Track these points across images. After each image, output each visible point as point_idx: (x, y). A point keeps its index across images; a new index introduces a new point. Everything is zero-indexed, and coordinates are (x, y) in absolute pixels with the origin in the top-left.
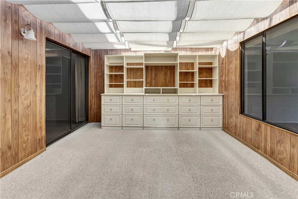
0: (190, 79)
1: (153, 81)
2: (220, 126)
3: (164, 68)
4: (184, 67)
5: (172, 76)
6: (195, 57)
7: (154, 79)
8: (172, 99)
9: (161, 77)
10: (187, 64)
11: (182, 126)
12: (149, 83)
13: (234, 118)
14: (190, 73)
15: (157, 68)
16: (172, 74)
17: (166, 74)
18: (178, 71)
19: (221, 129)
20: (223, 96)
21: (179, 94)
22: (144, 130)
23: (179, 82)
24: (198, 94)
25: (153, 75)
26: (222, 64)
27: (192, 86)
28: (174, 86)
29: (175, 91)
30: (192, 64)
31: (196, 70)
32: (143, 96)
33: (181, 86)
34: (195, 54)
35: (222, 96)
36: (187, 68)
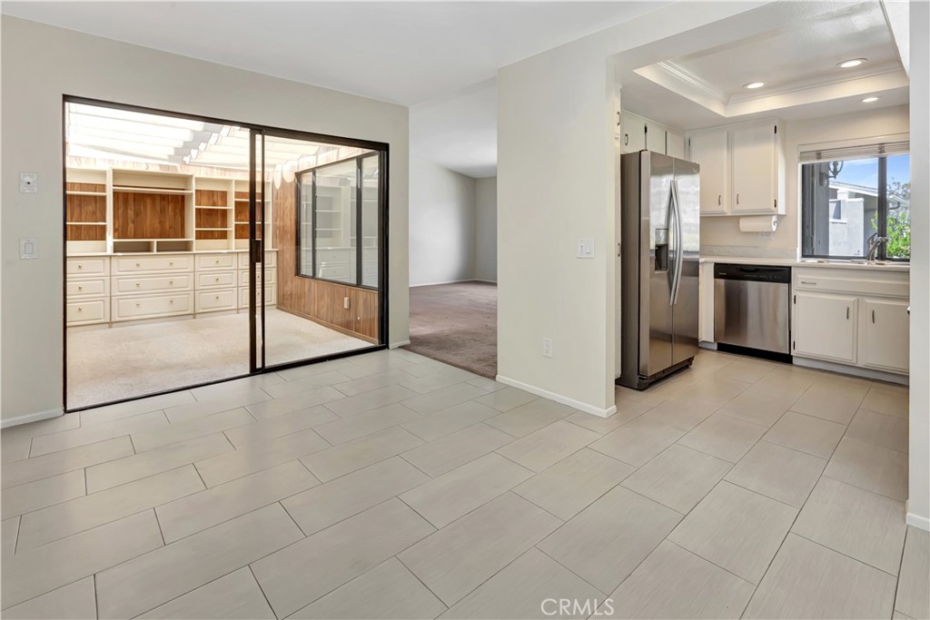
0: (219, 223)
1: (131, 226)
2: (272, 303)
3: (158, 198)
4: (205, 199)
5: (178, 217)
6: (227, 182)
7: (133, 222)
8: (179, 261)
9: (150, 217)
10: (212, 193)
11: (201, 311)
12: (120, 230)
13: (289, 283)
14: (219, 213)
15: (140, 197)
16: (178, 211)
17: (163, 211)
18: (193, 207)
19: (275, 307)
20: (277, 252)
21: (194, 252)
22: (113, 329)
23: (195, 229)
24: (234, 251)
25: (131, 213)
26: (277, 198)
27: (224, 235)
28: (183, 237)
29: (186, 247)
30: (224, 195)
31: (231, 206)
32: (110, 257)
33: (200, 236)
34: (227, 177)
35: (275, 253)
36: (212, 201)
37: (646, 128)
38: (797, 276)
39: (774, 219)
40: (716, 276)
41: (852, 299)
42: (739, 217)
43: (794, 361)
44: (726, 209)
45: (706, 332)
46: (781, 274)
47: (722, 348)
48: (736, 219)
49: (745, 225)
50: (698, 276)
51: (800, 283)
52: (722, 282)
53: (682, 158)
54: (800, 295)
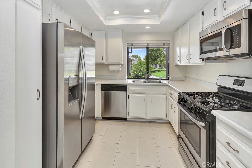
37: (70, 21)
38: (129, 88)
39: (120, 66)
40: (102, 90)
41: (145, 95)
42: (109, 65)
43: (128, 119)
44: (105, 62)
45: (98, 113)
46: (124, 88)
47: (104, 118)
48: (108, 66)
49: (111, 68)
50: (95, 90)
51: (130, 91)
52: (103, 92)
53: (89, 37)
54: (130, 95)
